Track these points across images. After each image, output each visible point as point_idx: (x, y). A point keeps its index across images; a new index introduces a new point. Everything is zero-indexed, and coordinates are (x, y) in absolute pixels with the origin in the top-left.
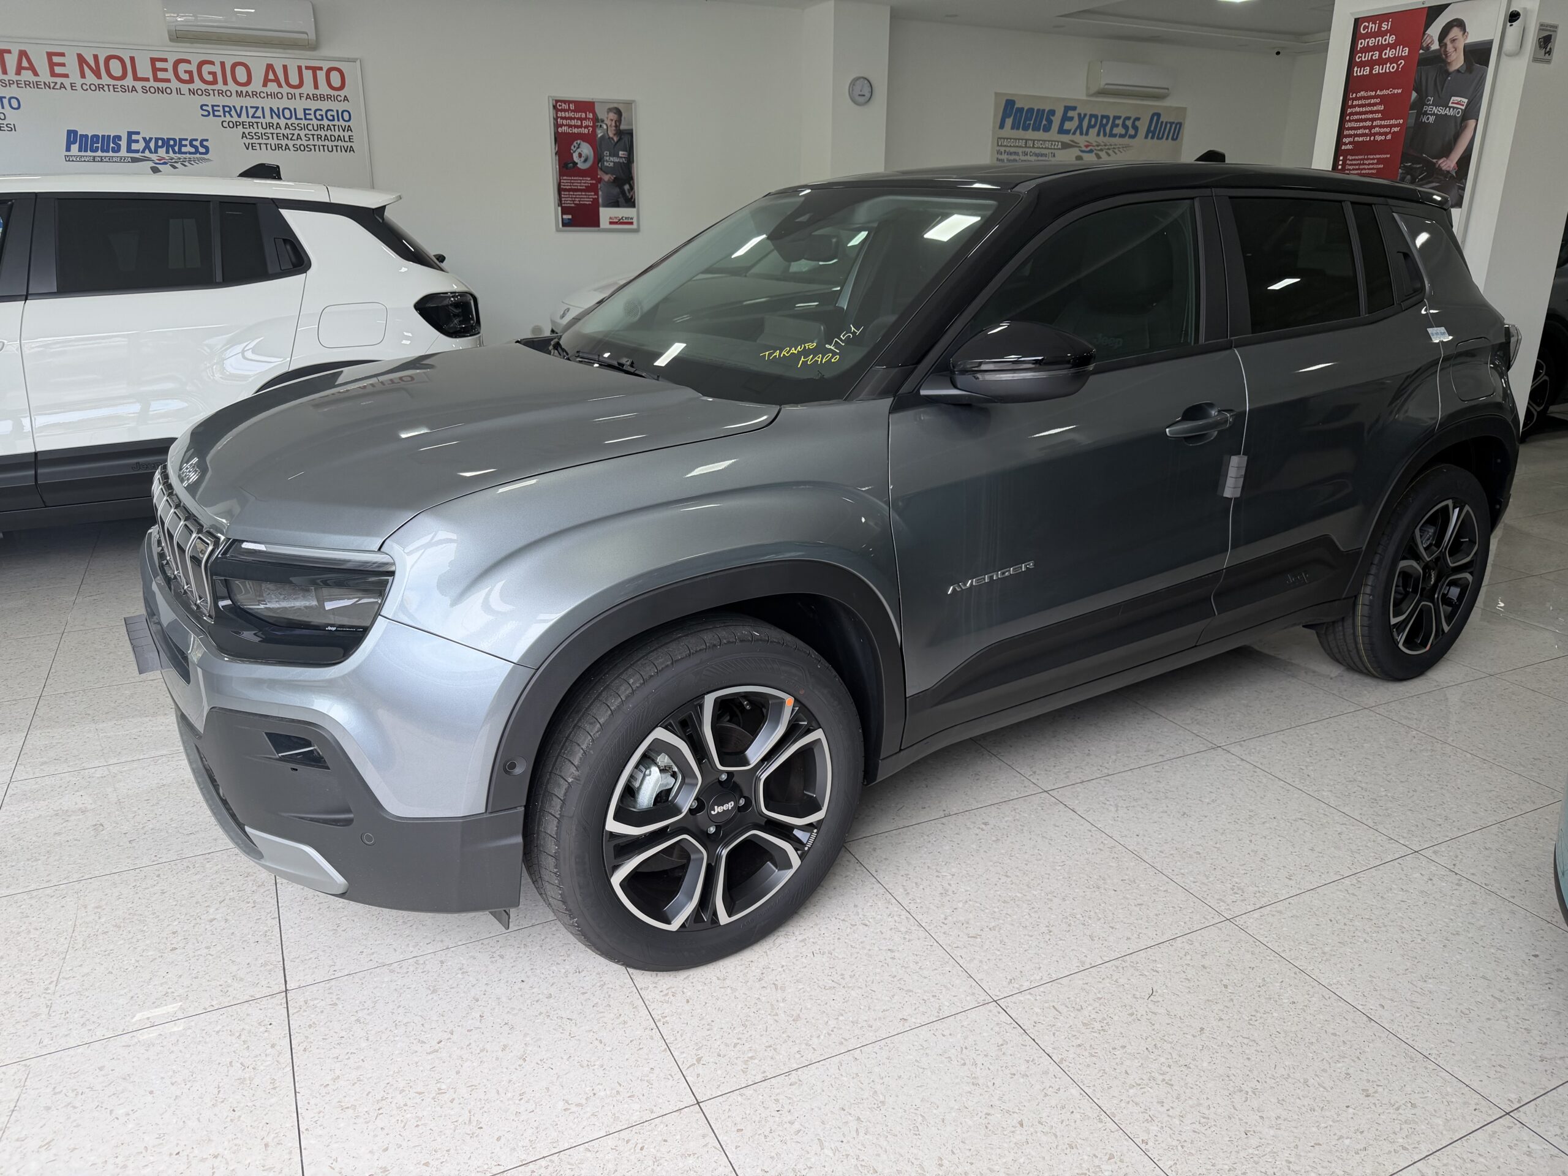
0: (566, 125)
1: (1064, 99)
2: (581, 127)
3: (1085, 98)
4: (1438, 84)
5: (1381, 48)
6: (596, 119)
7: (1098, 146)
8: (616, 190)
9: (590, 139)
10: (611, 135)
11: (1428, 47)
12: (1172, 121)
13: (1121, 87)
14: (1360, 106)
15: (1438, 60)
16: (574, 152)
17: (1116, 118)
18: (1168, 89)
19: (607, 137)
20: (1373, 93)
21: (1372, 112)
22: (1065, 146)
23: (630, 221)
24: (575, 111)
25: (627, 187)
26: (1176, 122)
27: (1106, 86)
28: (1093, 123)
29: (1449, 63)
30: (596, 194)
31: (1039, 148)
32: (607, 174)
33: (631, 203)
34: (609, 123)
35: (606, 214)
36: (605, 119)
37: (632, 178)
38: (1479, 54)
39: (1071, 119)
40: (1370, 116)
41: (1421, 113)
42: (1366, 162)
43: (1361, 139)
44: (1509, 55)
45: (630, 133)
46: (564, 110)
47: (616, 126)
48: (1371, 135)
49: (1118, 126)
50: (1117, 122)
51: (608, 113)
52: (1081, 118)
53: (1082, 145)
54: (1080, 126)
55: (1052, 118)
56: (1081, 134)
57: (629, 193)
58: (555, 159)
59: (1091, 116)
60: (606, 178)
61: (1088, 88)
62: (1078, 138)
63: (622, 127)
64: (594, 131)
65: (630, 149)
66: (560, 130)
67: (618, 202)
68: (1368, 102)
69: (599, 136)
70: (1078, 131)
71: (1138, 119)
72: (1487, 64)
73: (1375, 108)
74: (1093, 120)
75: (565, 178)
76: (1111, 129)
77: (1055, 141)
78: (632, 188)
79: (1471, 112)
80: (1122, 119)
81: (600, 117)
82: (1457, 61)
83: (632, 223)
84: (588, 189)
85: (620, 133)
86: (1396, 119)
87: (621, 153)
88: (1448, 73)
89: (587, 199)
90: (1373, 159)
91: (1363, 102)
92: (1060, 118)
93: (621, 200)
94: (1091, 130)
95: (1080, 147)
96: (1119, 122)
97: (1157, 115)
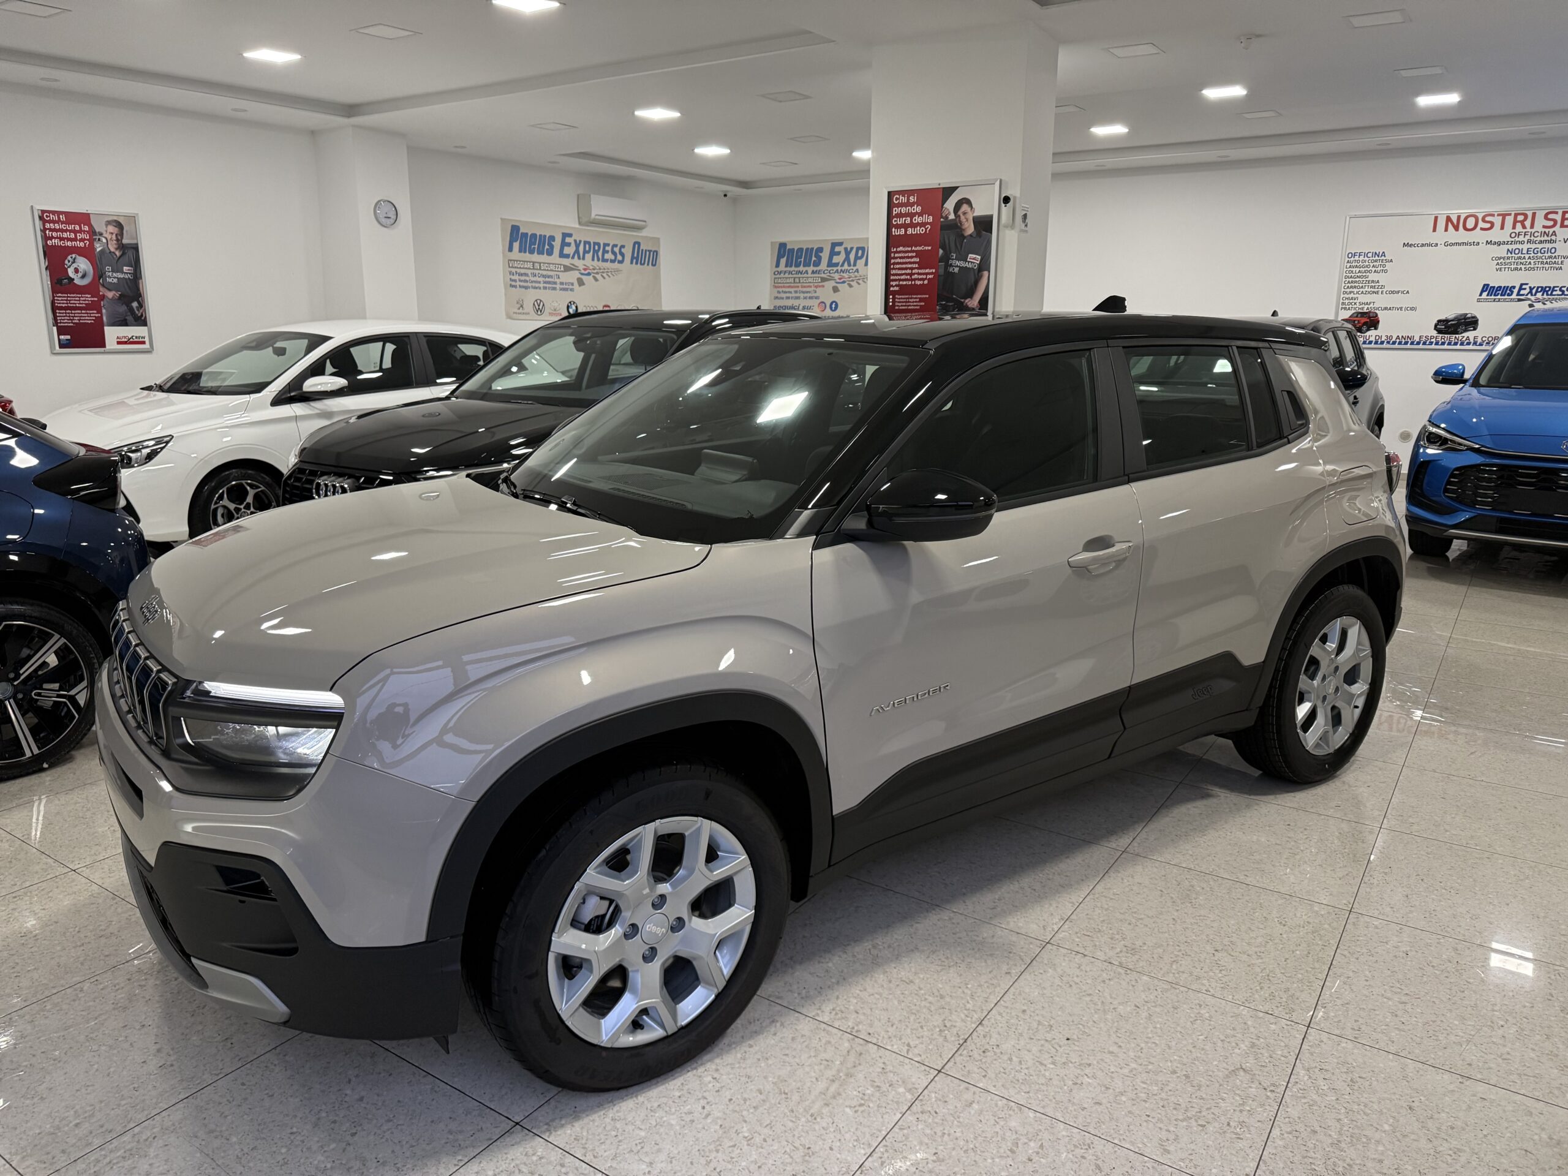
0: (57, 238)
1: (560, 227)
2: (75, 239)
3: (577, 226)
4: (958, 245)
5: (912, 215)
6: (92, 232)
7: (594, 269)
8: (123, 309)
9: (87, 252)
10: (112, 250)
11: (946, 217)
12: (650, 249)
13: (608, 219)
14: (900, 258)
15: (955, 227)
16: (69, 267)
17: (606, 245)
18: (645, 221)
19: (108, 251)
20: (910, 249)
21: (911, 263)
22: (567, 269)
23: (141, 340)
24: (67, 222)
25: (135, 304)
26: (653, 250)
27: (597, 217)
28: (587, 249)
29: (964, 230)
30: (100, 312)
31: (545, 270)
32: (110, 290)
33: (142, 321)
34: (109, 237)
35: (112, 334)
36: (104, 233)
37: (140, 295)
38: (984, 224)
39: (569, 245)
40: (910, 266)
41: (948, 266)
42: (910, 300)
43: (904, 283)
44: (1006, 227)
45: (135, 248)
46: (54, 222)
47: (117, 240)
48: (912, 280)
49: (608, 252)
51: (107, 225)
52: (577, 246)
53: (581, 267)
54: (577, 251)
55: (553, 243)
56: (579, 258)
57: (138, 310)
58: (46, 275)
59: (585, 243)
60: (110, 295)
61: (579, 218)
62: (576, 261)
63: (125, 241)
64: (92, 247)
65: (136, 264)
66: (49, 242)
67: (126, 320)
68: (906, 255)
69: (98, 250)
70: (576, 256)
71: (623, 246)
72: (991, 233)
73: (912, 260)
74: (587, 246)
75: (60, 295)
76: (603, 255)
77: (558, 264)
78: (141, 305)
79: (984, 266)
80: (611, 246)
81: (97, 231)
82: (969, 229)
83: (144, 343)
84: (88, 307)
85: (122, 247)
86: (930, 269)
87: (125, 269)
88: (964, 237)
89: (88, 318)
90: (916, 298)
91: (902, 255)
92: (559, 244)
93: (130, 318)
94: (586, 255)
95: (579, 270)
96: (608, 248)
97: (637, 244)
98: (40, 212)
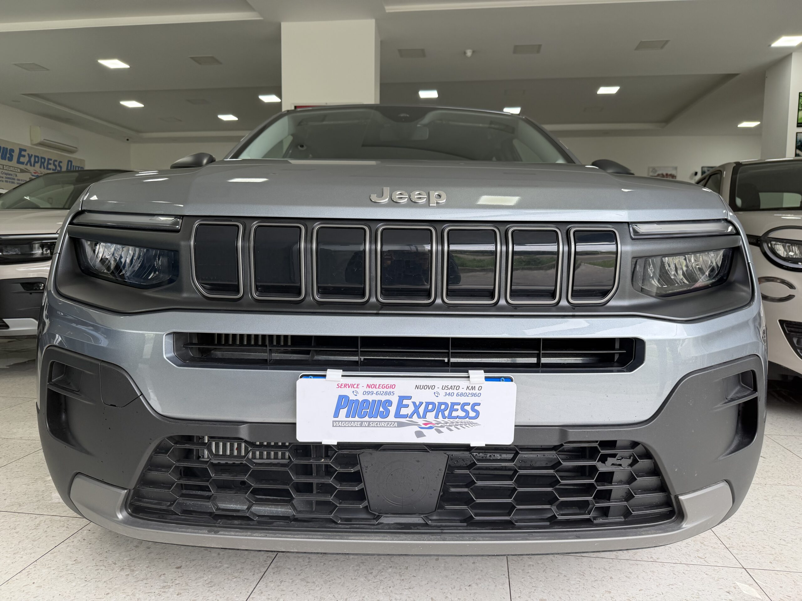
1: (19, 144)
3: (30, 145)
12: (79, 166)
13: (52, 143)
17: (49, 159)
18: (77, 148)
22: (22, 171)
26: (81, 167)
27: (45, 141)
28: (37, 160)
31: (7, 170)
39: (24, 156)
49: (51, 164)
50: (50, 162)
52: (30, 157)
53: (32, 171)
54: (29, 161)
55: (13, 154)
56: (31, 165)
59: (35, 156)
61: (31, 140)
62: (28, 167)
70: (29, 164)
71: (60, 162)
74: (37, 159)
76: (47, 166)
77: (16, 168)
80: (53, 160)
92: (18, 154)
94: (36, 164)
95: (31, 173)
96: (51, 162)
97: (70, 162)
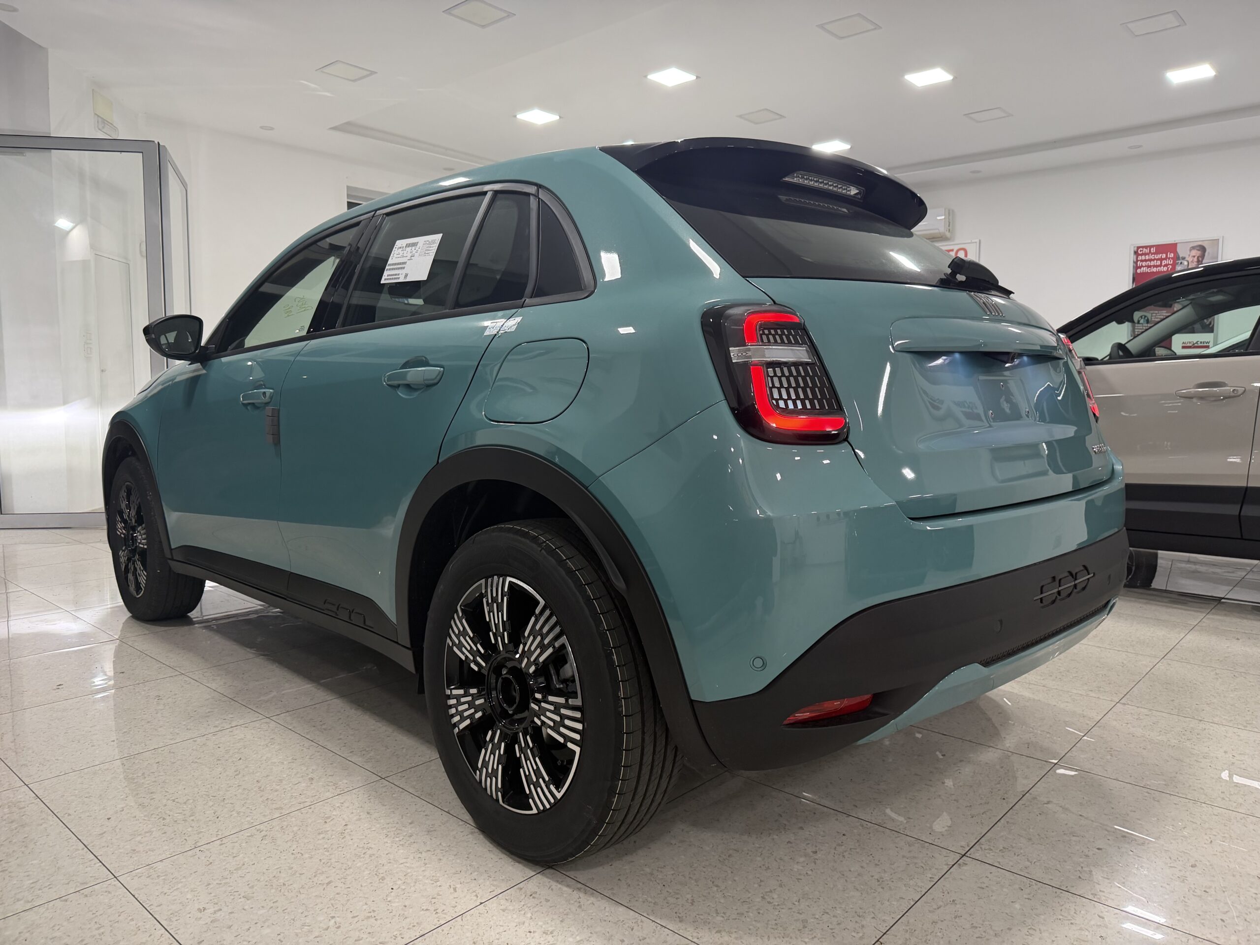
0: (1146, 266)
2: (1160, 266)
6: (1177, 258)
23: (1205, 344)
24: (1156, 253)
33: (1208, 328)
34: (1190, 262)
35: (1179, 340)
36: (1187, 257)
46: (1145, 254)
47: (1198, 262)
51: (1190, 250)
64: (1174, 268)
66: (1139, 271)
67: (1192, 328)
93: (1197, 326)
98: (1136, 249)
